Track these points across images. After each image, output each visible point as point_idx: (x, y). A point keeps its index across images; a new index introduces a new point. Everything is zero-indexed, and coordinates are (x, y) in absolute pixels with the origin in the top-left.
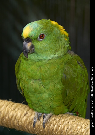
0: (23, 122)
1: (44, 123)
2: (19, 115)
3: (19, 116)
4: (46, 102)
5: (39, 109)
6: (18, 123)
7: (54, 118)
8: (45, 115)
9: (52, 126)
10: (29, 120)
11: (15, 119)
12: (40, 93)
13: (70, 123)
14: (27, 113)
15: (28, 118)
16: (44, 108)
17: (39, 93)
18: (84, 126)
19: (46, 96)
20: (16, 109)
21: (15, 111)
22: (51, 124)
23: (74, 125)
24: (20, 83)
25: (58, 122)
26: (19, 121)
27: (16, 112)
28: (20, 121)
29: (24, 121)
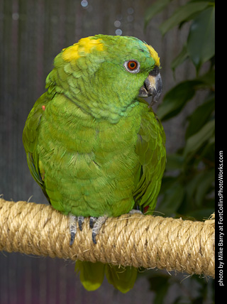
0: (45, 238)
1: (95, 235)
2: (32, 225)
3: (34, 226)
4: (101, 193)
5: (80, 209)
6: (32, 240)
7: (112, 224)
8: (94, 220)
9: (111, 239)
10: (56, 232)
11: (24, 232)
12: (88, 177)
13: (150, 229)
14: (49, 220)
15: (54, 229)
16: (93, 206)
17: (85, 179)
18: (182, 234)
19: (101, 182)
20: (23, 214)
21: (21, 216)
22: (109, 234)
23: (162, 234)
24: (40, 162)
25: (123, 231)
26: (33, 236)
27: (24, 218)
28: (35, 236)
29: (46, 235)
